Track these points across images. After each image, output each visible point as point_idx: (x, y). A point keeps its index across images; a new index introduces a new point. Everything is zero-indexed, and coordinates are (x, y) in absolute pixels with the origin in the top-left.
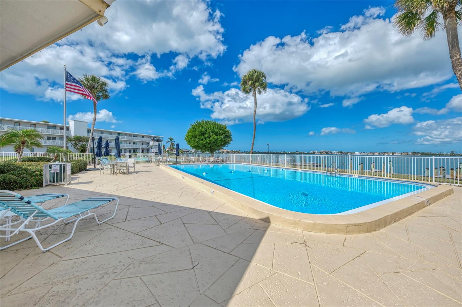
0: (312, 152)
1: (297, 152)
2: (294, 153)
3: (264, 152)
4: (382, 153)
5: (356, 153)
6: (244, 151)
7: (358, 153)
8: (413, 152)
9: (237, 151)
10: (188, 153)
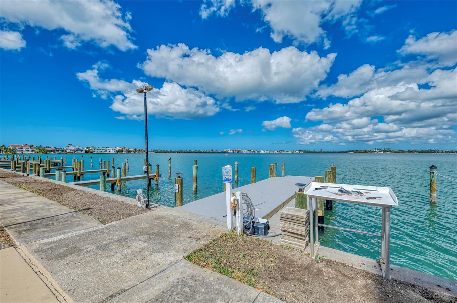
0: (225, 150)
1: (211, 150)
2: (209, 152)
3: (177, 150)
4: (279, 151)
5: (261, 151)
6: (152, 151)
7: (263, 151)
8: (298, 150)
9: (142, 150)
10: (57, 153)
